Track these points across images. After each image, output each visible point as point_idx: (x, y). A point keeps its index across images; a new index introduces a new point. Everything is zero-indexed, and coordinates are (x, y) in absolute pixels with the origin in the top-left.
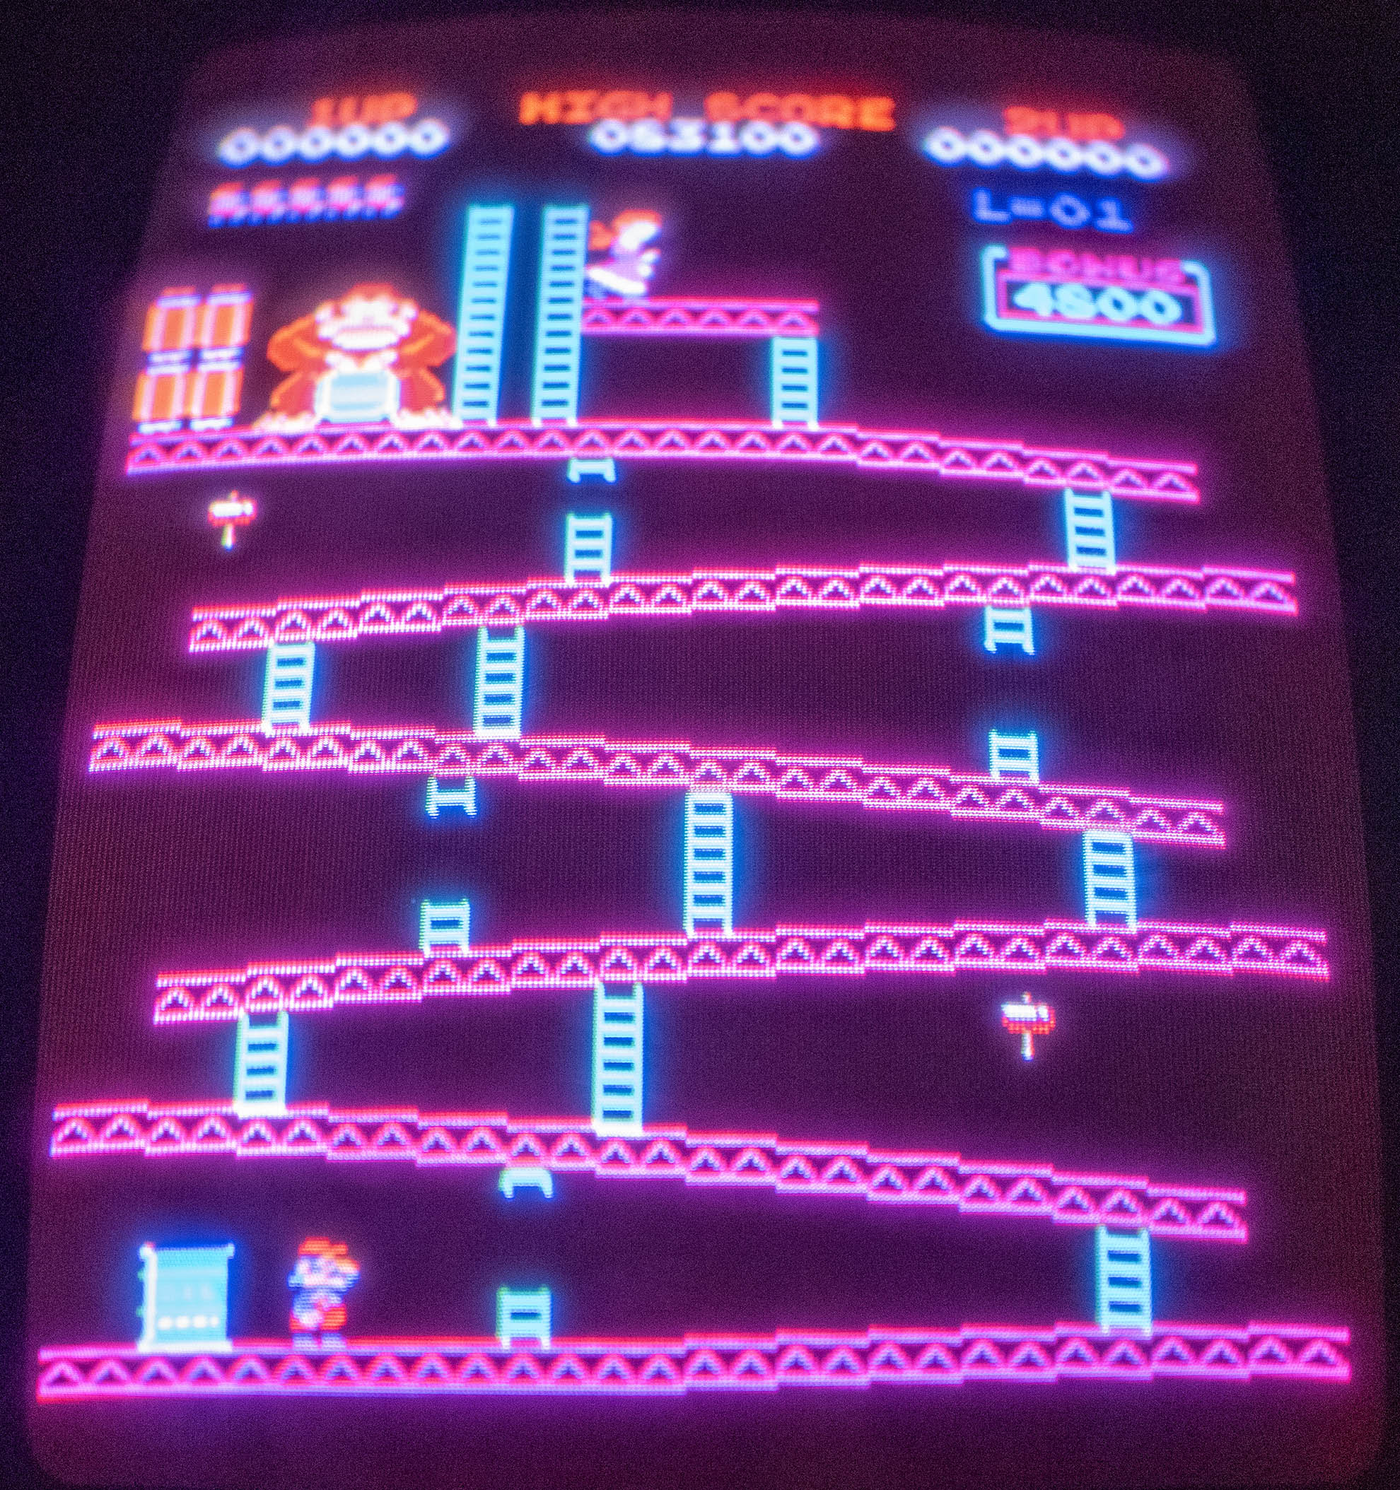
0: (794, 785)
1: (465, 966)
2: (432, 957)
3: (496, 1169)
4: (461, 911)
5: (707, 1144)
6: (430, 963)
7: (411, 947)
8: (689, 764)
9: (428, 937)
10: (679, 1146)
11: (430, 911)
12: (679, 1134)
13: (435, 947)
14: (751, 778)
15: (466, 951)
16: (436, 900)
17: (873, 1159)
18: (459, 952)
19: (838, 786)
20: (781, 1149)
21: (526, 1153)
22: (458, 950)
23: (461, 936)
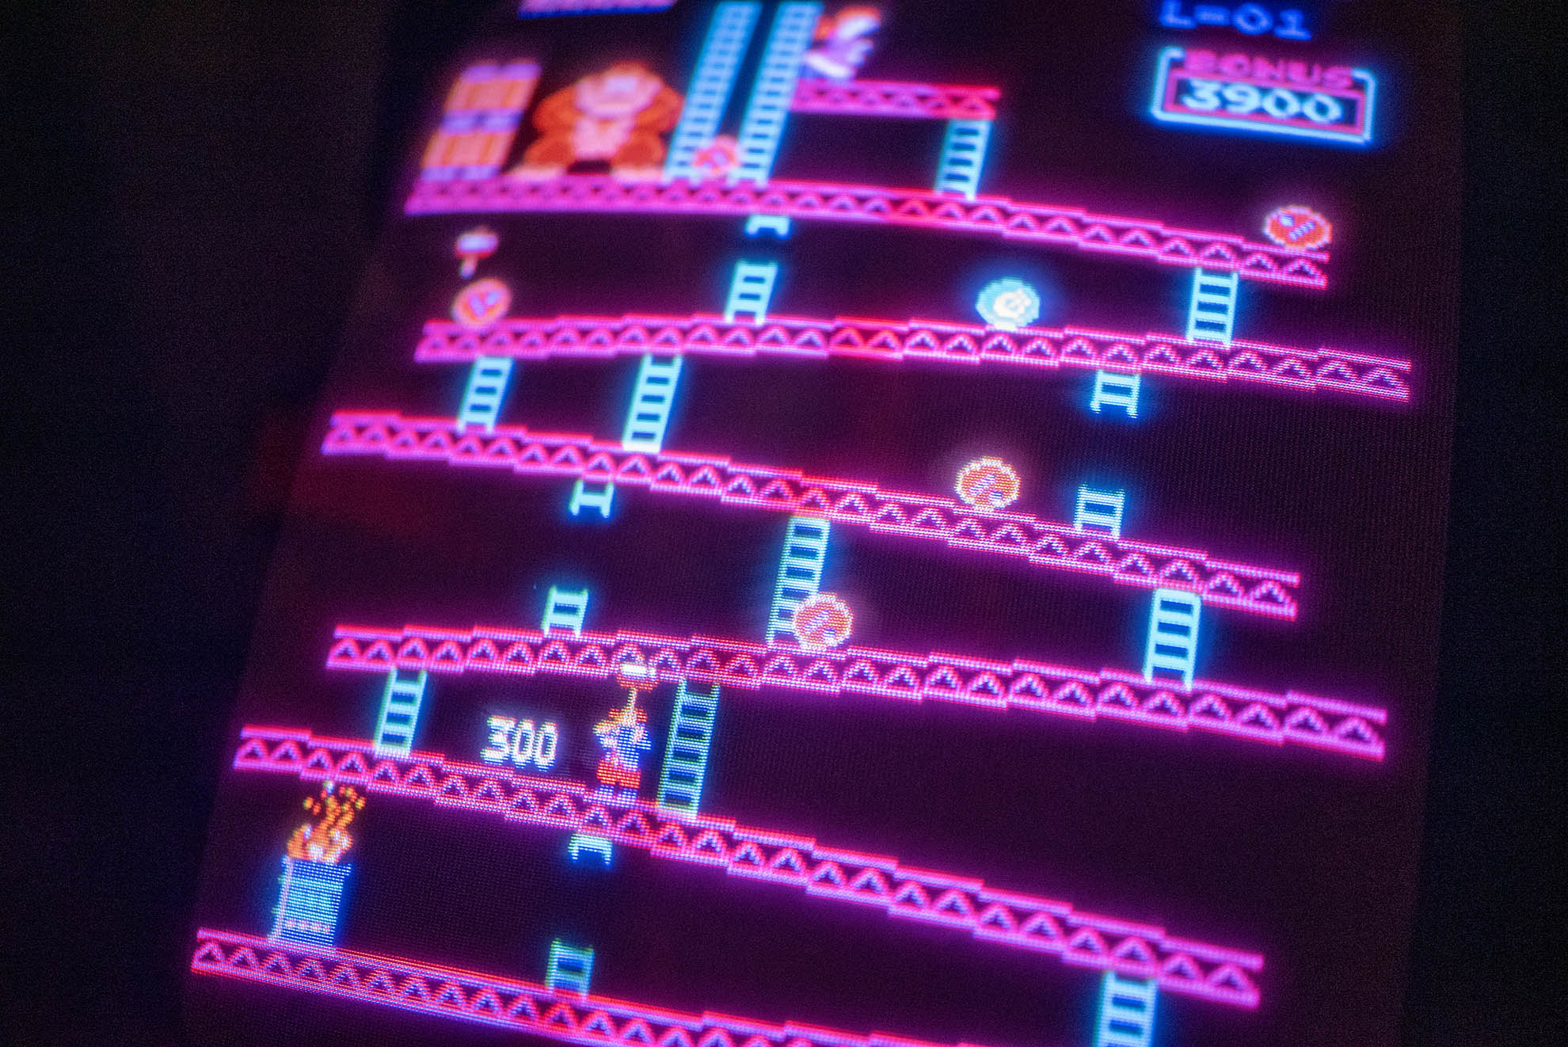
0: (889, 518)
1: (574, 649)
2: (550, 637)
3: (568, 834)
4: (581, 600)
5: (752, 838)
6: (547, 642)
7: (534, 625)
8: (797, 489)
9: (551, 618)
10: (727, 837)
11: (556, 597)
12: (729, 826)
13: (554, 628)
14: (851, 508)
15: (578, 635)
16: (563, 588)
17: (900, 874)
18: (573, 636)
19: (928, 523)
20: (817, 854)
21: (595, 822)
22: (571, 634)
23: (576, 622)
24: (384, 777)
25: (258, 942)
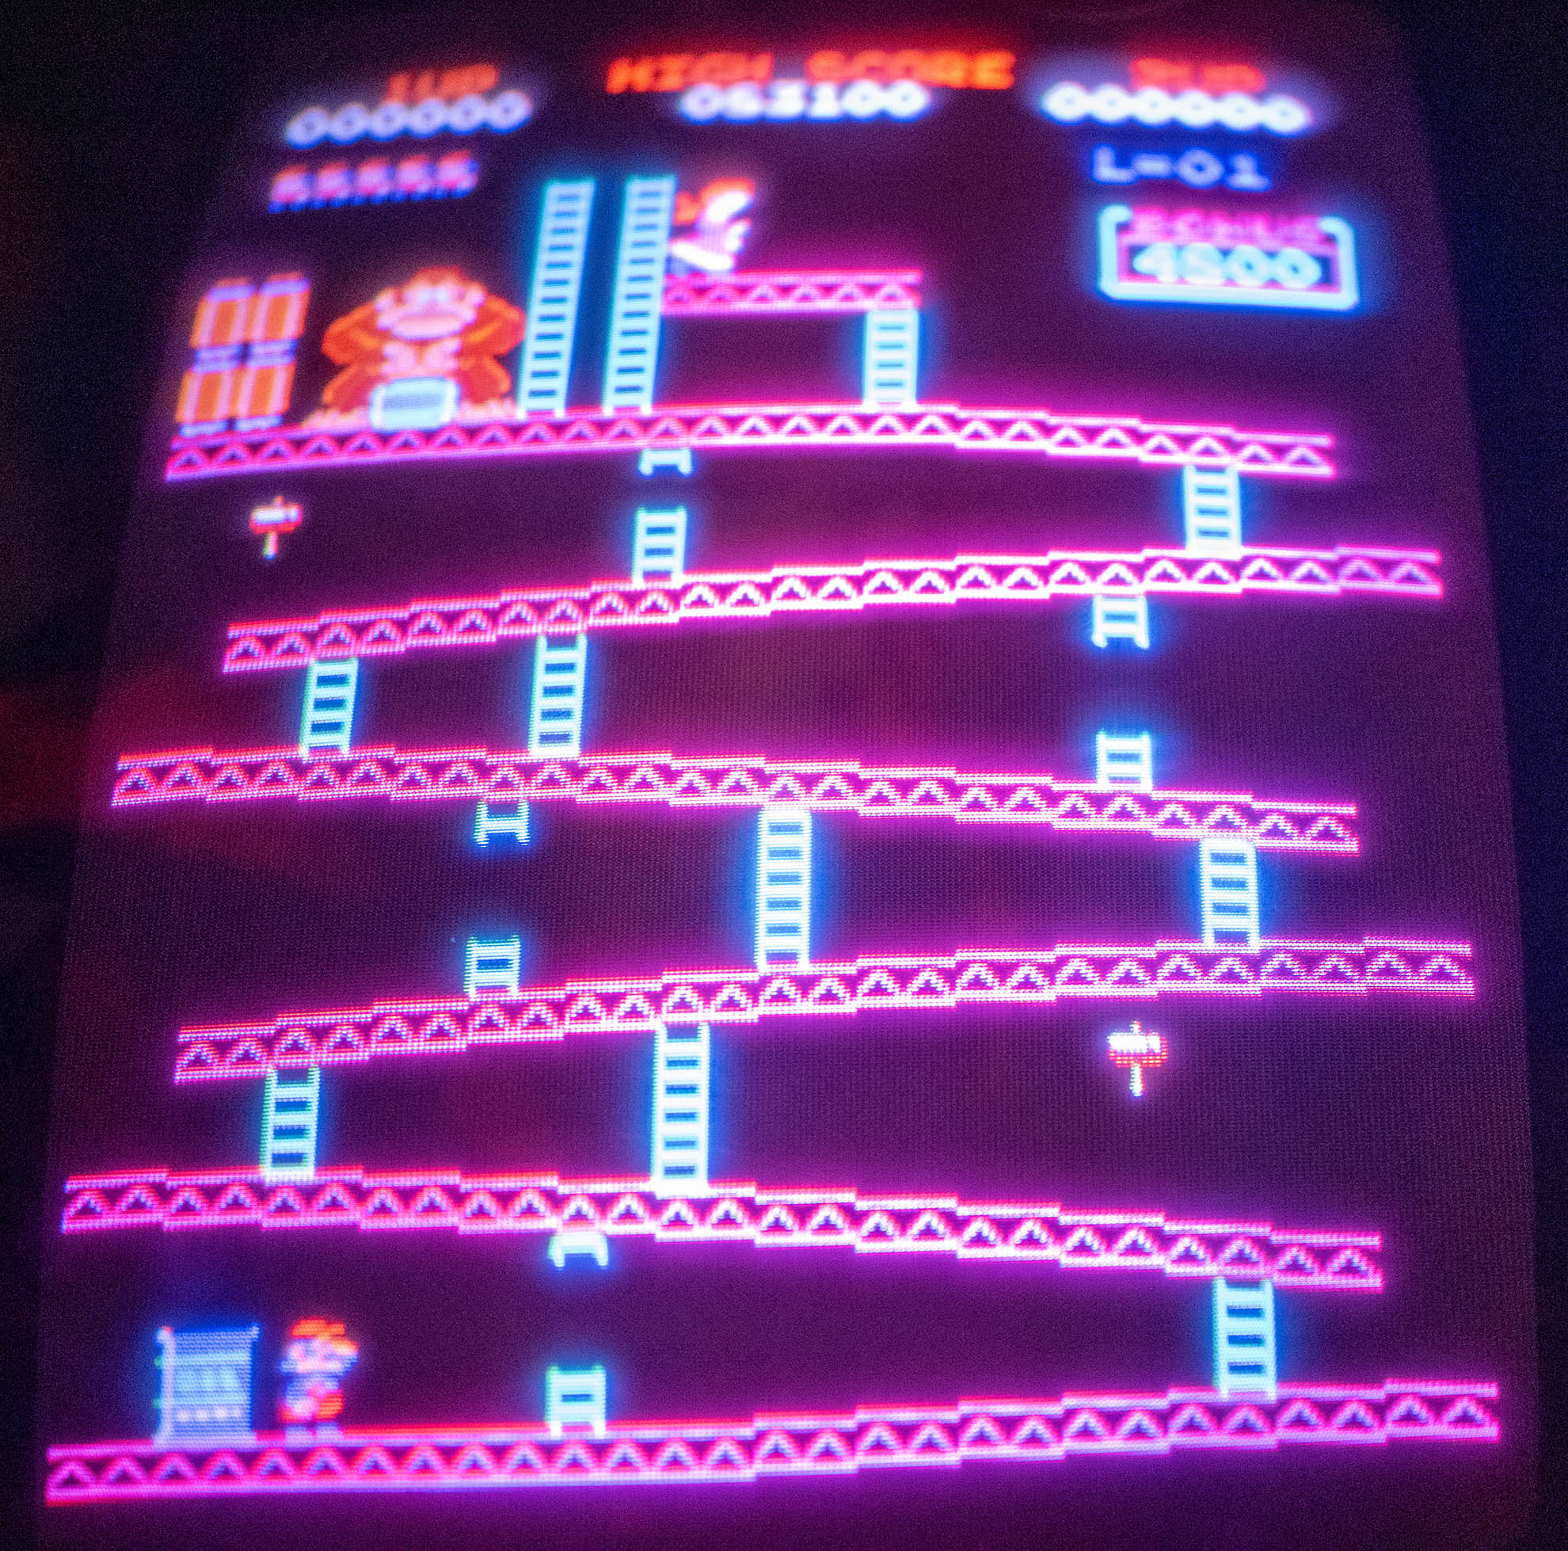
0: (879, 799)
1: (513, 1011)
2: (478, 1001)
3: (546, 1236)
4: (511, 950)
5: (779, 1201)
6: (475, 1008)
7: (456, 990)
8: (763, 779)
9: (475, 979)
10: (747, 1204)
11: (477, 950)
12: (748, 1191)
13: (481, 990)
14: (832, 793)
15: (515, 994)
16: (485, 938)
17: (963, 1212)
18: (508, 995)
19: (927, 799)
20: (861, 1205)
21: (579, 1217)
22: (506, 993)
23: (510, 978)
24: (285, 1209)
25: (141, 1449)
